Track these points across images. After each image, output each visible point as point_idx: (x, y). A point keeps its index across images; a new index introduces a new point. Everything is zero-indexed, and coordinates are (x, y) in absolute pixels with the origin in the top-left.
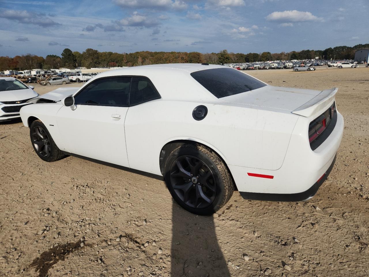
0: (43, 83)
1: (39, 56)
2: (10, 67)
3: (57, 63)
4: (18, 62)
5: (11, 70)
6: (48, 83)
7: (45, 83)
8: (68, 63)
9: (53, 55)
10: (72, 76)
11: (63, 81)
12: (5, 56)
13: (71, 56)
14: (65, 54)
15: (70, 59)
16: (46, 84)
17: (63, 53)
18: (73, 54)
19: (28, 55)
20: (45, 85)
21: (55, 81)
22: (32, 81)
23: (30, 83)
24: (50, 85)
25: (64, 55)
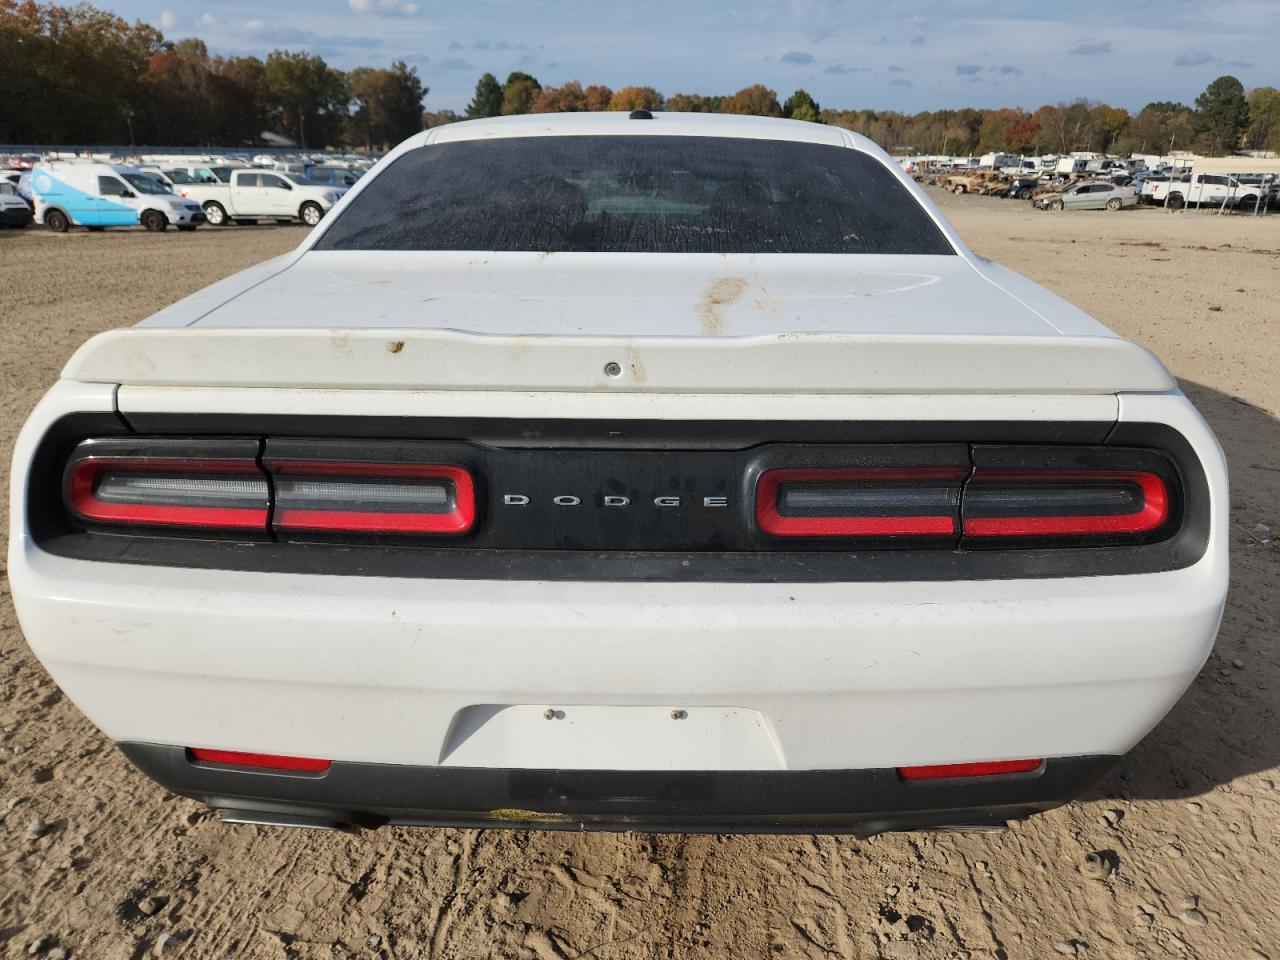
0: (1042, 201)
1: (1114, 107)
2: (1009, 141)
3: (1167, 135)
4: (1041, 128)
5: (1002, 154)
6: (1056, 202)
7: (1046, 202)
8: (1211, 132)
9: (1169, 103)
10: (1155, 183)
11: (1111, 200)
12: (1012, 106)
13: (1231, 106)
14: (1213, 98)
15: (1225, 118)
16: (1047, 205)
17: (1203, 96)
18: (1243, 98)
19: (1079, 102)
20: (1047, 207)
21: (1083, 196)
22: (1020, 193)
23: (1016, 197)
24: (1062, 208)
25: (1207, 101)
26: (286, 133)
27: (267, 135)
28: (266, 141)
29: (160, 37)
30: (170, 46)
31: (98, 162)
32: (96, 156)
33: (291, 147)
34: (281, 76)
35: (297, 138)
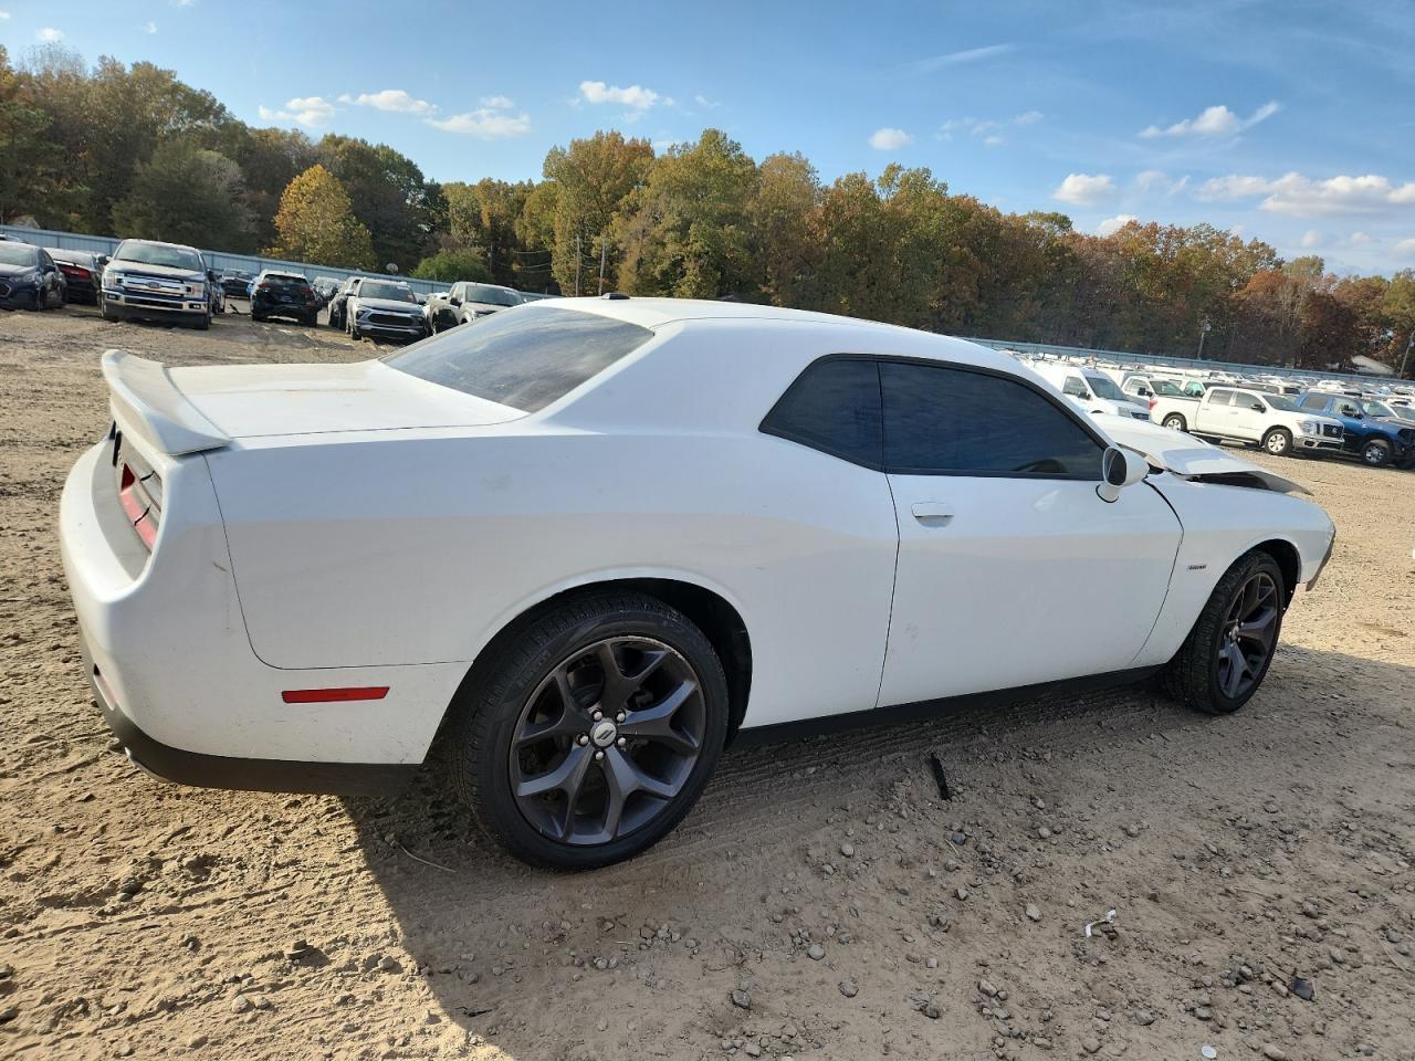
26: (1387, 360)
27: (1359, 360)
28: (1356, 366)
29: (1272, 254)
30: (1279, 264)
31: (1073, 365)
32: (1073, 359)
33: (1385, 376)
34: (1402, 297)
35: (1396, 368)
